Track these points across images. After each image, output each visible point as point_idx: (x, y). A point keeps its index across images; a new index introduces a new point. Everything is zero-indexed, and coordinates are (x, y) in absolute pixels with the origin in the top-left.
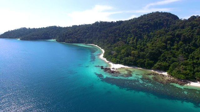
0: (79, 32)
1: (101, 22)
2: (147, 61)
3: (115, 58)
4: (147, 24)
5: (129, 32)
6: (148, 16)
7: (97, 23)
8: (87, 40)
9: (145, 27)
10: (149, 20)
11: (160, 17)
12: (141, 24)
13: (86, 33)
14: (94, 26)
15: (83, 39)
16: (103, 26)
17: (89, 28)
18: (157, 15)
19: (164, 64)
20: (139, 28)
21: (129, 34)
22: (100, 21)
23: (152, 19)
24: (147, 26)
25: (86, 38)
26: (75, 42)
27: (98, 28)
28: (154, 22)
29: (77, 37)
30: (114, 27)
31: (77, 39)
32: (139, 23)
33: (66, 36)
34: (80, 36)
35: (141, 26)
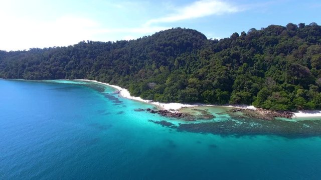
0: (52, 59)
1: (91, 43)
2: (218, 92)
3: (162, 93)
4: (170, 44)
5: (145, 58)
6: (167, 34)
7: (82, 44)
8: (73, 72)
9: (167, 50)
10: (171, 39)
11: (185, 35)
12: (161, 45)
13: (67, 60)
14: (79, 48)
15: (63, 72)
16: (96, 48)
17: (69, 52)
18: (180, 33)
19: (244, 94)
20: (158, 49)
21: (145, 59)
22: (88, 41)
23: (175, 39)
24: (170, 47)
25: (68, 69)
26: (46, 78)
27: (86, 52)
28: (179, 41)
29: (50, 69)
30: (117, 51)
31: (50, 72)
32: (157, 43)
33: (24, 67)
34: (55, 66)
35: (161, 47)
